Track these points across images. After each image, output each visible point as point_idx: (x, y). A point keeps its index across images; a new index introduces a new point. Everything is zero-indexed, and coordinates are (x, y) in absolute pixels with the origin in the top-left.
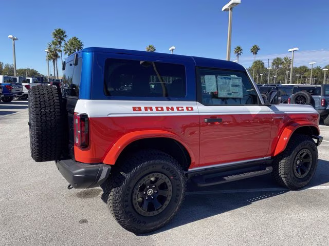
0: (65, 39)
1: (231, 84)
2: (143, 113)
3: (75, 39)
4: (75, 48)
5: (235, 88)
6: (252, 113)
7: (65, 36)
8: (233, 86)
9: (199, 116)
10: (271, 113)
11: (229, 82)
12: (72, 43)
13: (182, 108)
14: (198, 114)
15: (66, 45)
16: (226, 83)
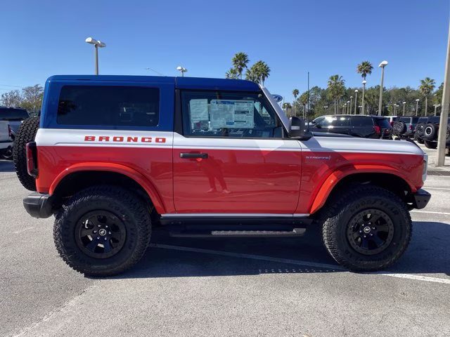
0: (247, 64)
1: (234, 110)
2: (96, 143)
3: (260, 63)
4: (260, 75)
5: (241, 115)
6: (262, 149)
7: (247, 61)
8: (237, 112)
9: (173, 150)
10: (303, 150)
11: (231, 107)
12: (256, 70)
13: (151, 138)
14: (171, 147)
15: (249, 72)
16: (225, 109)
